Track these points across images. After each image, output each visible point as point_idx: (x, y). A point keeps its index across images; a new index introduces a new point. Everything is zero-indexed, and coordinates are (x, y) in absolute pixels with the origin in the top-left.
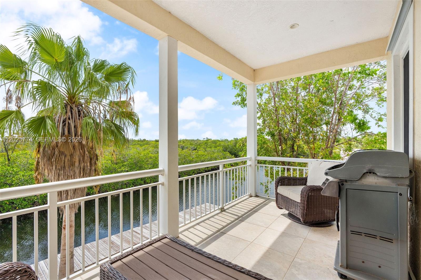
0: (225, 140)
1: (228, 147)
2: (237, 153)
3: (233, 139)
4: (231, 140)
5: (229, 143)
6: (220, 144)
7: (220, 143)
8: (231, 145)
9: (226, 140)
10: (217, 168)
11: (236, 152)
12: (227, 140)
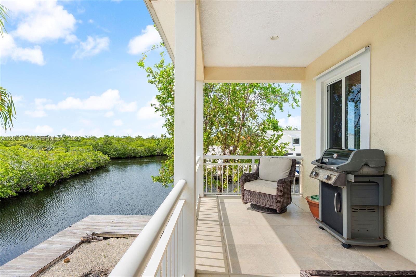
0: (92, 137)
1: (97, 145)
2: (109, 152)
3: (103, 137)
4: (99, 137)
5: (98, 141)
6: (86, 142)
7: (86, 140)
8: (101, 143)
9: (94, 138)
10: (87, 171)
11: (107, 151)
12: (96, 138)
